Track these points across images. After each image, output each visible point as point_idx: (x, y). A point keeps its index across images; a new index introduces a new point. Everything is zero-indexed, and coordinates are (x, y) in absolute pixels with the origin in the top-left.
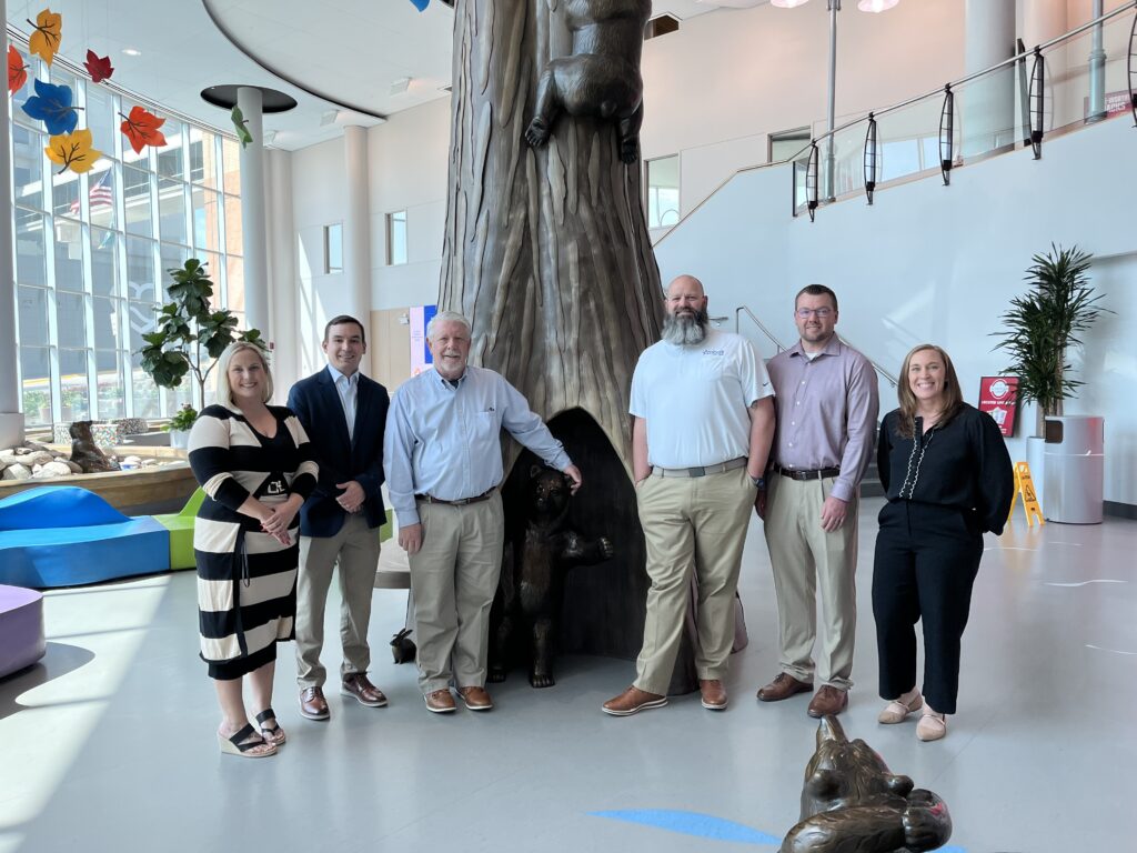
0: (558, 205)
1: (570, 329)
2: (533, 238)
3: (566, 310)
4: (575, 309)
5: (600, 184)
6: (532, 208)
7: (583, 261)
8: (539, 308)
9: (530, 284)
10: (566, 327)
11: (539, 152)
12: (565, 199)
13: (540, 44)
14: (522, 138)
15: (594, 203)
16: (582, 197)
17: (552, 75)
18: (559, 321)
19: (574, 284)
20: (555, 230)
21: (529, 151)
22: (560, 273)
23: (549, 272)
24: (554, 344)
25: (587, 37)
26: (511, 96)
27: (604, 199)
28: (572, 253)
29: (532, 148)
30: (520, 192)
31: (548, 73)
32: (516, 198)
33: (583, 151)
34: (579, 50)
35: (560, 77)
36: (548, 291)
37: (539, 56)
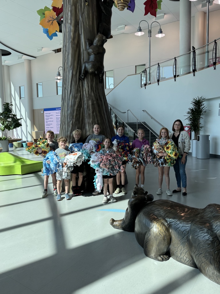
0: (87, 93)
1: (90, 119)
2: (82, 99)
3: (89, 115)
4: (91, 114)
5: (96, 88)
6: (81, 93)
7: (93, 104)
8: (84, 114)
9: (82, 109)
10: (89, 118)
11: (83, 81)
12: (88, 91)
13: (82, 58)
14: (79, 78)
15: (95, 92)
16: (92, 91)
17: (85, 65)
18: (88, 117)
19: (91, 109)
20: (86, 98)
21: (81, 81)
22: (88, 107)
23: (85, 106)
24: (87, 122)
25: (92, 57)
26: (76, 69)
27: (96, 91)
28: (90, 103)
29: (81, 80)
30: (79, 90)
31: (84, 64)
32: (78, 91)
33: (92, 81)
34: (90, 60)
35: (87, 65)
36: (85, 110)
37: (82, 60)
